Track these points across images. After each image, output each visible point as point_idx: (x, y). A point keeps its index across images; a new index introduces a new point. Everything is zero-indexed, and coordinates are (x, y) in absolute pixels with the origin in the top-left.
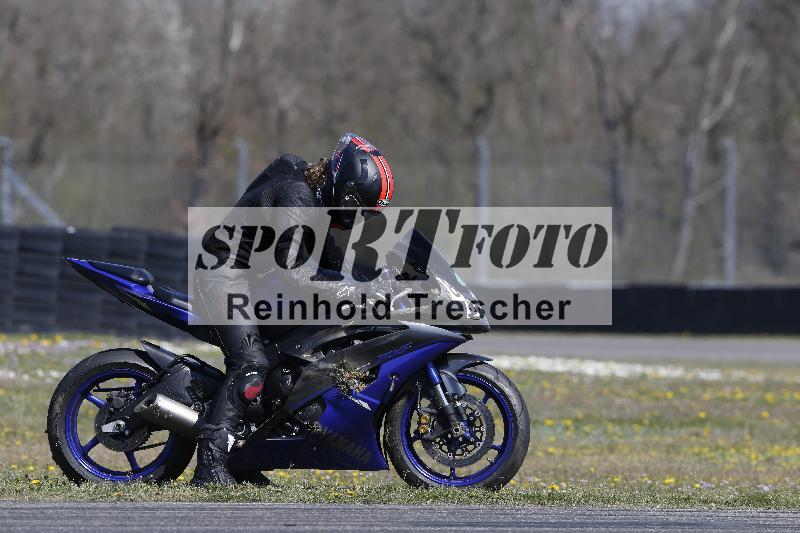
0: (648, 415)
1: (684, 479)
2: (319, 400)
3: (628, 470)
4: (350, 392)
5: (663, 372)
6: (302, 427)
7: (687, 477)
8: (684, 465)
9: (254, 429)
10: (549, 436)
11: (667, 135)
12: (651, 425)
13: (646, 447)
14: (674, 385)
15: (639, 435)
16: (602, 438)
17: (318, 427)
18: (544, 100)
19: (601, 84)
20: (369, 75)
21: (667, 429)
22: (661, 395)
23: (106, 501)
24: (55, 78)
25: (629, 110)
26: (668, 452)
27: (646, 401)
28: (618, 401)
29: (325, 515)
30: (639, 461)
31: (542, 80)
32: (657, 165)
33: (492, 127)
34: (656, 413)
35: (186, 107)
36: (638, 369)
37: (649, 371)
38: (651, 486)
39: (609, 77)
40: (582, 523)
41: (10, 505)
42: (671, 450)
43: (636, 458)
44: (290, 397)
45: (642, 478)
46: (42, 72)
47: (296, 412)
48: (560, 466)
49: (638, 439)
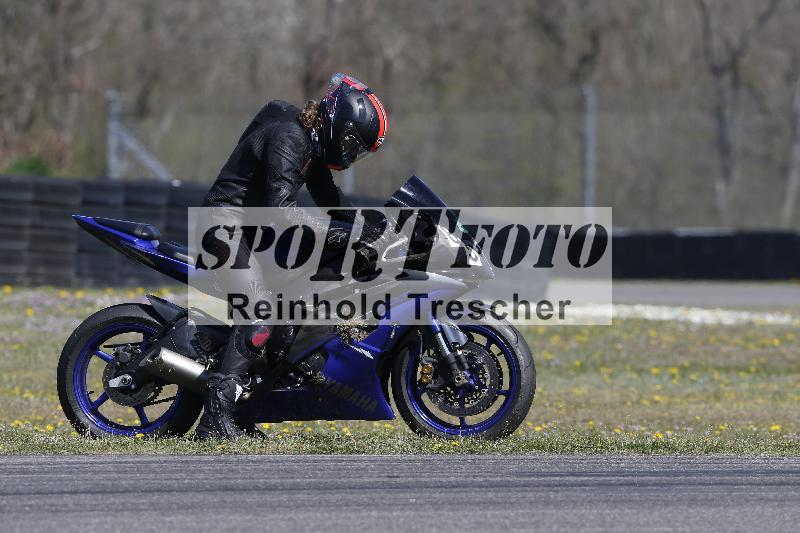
0: (754, 362)
1: (789, 427)
2: (321, 349)
3: (734, 418)
4: (351, 341)
5: (770, 319)
6: (307, 378)
7: (792, 424)
8: (790, 412)
9: (259, 380)
10: (654, 384)
11: (774, 81)
12: (758, 372)
13: (752, 394)
14: (780, 332)
15: (745, 382)
16: (708, 387)
17: (321, 377)
18: (650, 47)
19: (707, 31)
20: (473, 24)
21: (773, 377)
22: (767, 342)
23: (209, 454)
24: (161, 31)
25: (735, 55)
26: (774, 399)
27: (752, 348)
28: (724, 349)
29: (428, 467)
30: (745, 408)
31: (648, 27)
32: (764, 111)
33: (598, 74)
34: (763, 360)
35: (291, 58)
36: (745, 316)
37: (756, 318)
38: (757, 432)
39: (714, 23)
40: (686, 472)
41: (114, 458)
42: (777, 397)
43: (742, 405)
44: (292, 348)
45: (749, 425)
46: (148, 25)
47: (299, 362)
48: (666, 414)
49: (745, 386)
